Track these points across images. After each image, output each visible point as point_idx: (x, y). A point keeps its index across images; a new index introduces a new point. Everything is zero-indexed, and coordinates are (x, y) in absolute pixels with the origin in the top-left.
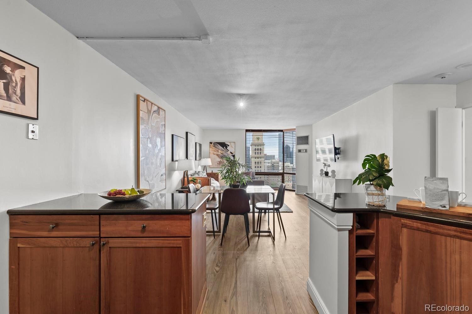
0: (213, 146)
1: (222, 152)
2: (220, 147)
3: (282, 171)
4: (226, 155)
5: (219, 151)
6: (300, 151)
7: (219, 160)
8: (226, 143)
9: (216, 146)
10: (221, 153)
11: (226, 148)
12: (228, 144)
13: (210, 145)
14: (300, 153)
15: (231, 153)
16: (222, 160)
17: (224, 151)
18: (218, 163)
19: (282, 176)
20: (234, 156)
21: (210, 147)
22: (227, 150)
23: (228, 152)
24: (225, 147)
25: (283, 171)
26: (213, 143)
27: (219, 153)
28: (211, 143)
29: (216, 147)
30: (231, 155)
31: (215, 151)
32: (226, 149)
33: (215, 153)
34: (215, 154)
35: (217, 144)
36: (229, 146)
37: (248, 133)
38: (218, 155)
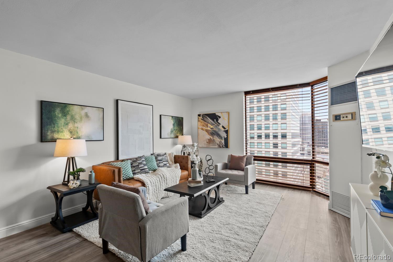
0: (201, 119)
1: (212, 127)
2: (210, 120)
3: (310, 158)
4: (217, 130)
5: (209, 125)
6: (337, 118)
7: (208, 137)
8: (217, 114)
9: (205, 119)
10: (211, 129)
11: (217, 120)
12: (219, 114)
13: (198, 118)
14: (338, 123)
15: (223, 127)
16: (211, 137)
17: (214, 125)
18: (208, 141)
19: (311, 167)
20: (227, 132)
21: (199, 121)
22: (218, 124)
23: (219, 126)
24: (215, 120)
25: (313, 158)
26: (201, 116)
27: (209, 129)
28: (199, 115)
29: (205, 121)
30: (223, 129)
31: (203, 126)
32: (216, 122)
33: (204, 128)
34: (204, 130)
35: (206, 116)
36: (220, 117)
37: (248, 97)
38: (207, 131)
